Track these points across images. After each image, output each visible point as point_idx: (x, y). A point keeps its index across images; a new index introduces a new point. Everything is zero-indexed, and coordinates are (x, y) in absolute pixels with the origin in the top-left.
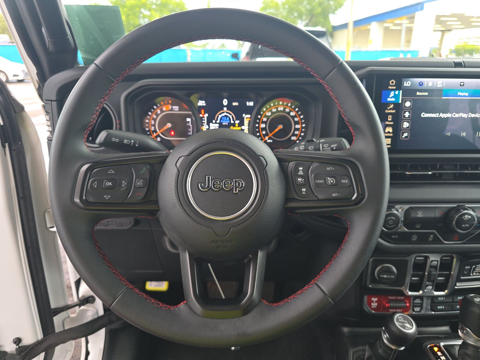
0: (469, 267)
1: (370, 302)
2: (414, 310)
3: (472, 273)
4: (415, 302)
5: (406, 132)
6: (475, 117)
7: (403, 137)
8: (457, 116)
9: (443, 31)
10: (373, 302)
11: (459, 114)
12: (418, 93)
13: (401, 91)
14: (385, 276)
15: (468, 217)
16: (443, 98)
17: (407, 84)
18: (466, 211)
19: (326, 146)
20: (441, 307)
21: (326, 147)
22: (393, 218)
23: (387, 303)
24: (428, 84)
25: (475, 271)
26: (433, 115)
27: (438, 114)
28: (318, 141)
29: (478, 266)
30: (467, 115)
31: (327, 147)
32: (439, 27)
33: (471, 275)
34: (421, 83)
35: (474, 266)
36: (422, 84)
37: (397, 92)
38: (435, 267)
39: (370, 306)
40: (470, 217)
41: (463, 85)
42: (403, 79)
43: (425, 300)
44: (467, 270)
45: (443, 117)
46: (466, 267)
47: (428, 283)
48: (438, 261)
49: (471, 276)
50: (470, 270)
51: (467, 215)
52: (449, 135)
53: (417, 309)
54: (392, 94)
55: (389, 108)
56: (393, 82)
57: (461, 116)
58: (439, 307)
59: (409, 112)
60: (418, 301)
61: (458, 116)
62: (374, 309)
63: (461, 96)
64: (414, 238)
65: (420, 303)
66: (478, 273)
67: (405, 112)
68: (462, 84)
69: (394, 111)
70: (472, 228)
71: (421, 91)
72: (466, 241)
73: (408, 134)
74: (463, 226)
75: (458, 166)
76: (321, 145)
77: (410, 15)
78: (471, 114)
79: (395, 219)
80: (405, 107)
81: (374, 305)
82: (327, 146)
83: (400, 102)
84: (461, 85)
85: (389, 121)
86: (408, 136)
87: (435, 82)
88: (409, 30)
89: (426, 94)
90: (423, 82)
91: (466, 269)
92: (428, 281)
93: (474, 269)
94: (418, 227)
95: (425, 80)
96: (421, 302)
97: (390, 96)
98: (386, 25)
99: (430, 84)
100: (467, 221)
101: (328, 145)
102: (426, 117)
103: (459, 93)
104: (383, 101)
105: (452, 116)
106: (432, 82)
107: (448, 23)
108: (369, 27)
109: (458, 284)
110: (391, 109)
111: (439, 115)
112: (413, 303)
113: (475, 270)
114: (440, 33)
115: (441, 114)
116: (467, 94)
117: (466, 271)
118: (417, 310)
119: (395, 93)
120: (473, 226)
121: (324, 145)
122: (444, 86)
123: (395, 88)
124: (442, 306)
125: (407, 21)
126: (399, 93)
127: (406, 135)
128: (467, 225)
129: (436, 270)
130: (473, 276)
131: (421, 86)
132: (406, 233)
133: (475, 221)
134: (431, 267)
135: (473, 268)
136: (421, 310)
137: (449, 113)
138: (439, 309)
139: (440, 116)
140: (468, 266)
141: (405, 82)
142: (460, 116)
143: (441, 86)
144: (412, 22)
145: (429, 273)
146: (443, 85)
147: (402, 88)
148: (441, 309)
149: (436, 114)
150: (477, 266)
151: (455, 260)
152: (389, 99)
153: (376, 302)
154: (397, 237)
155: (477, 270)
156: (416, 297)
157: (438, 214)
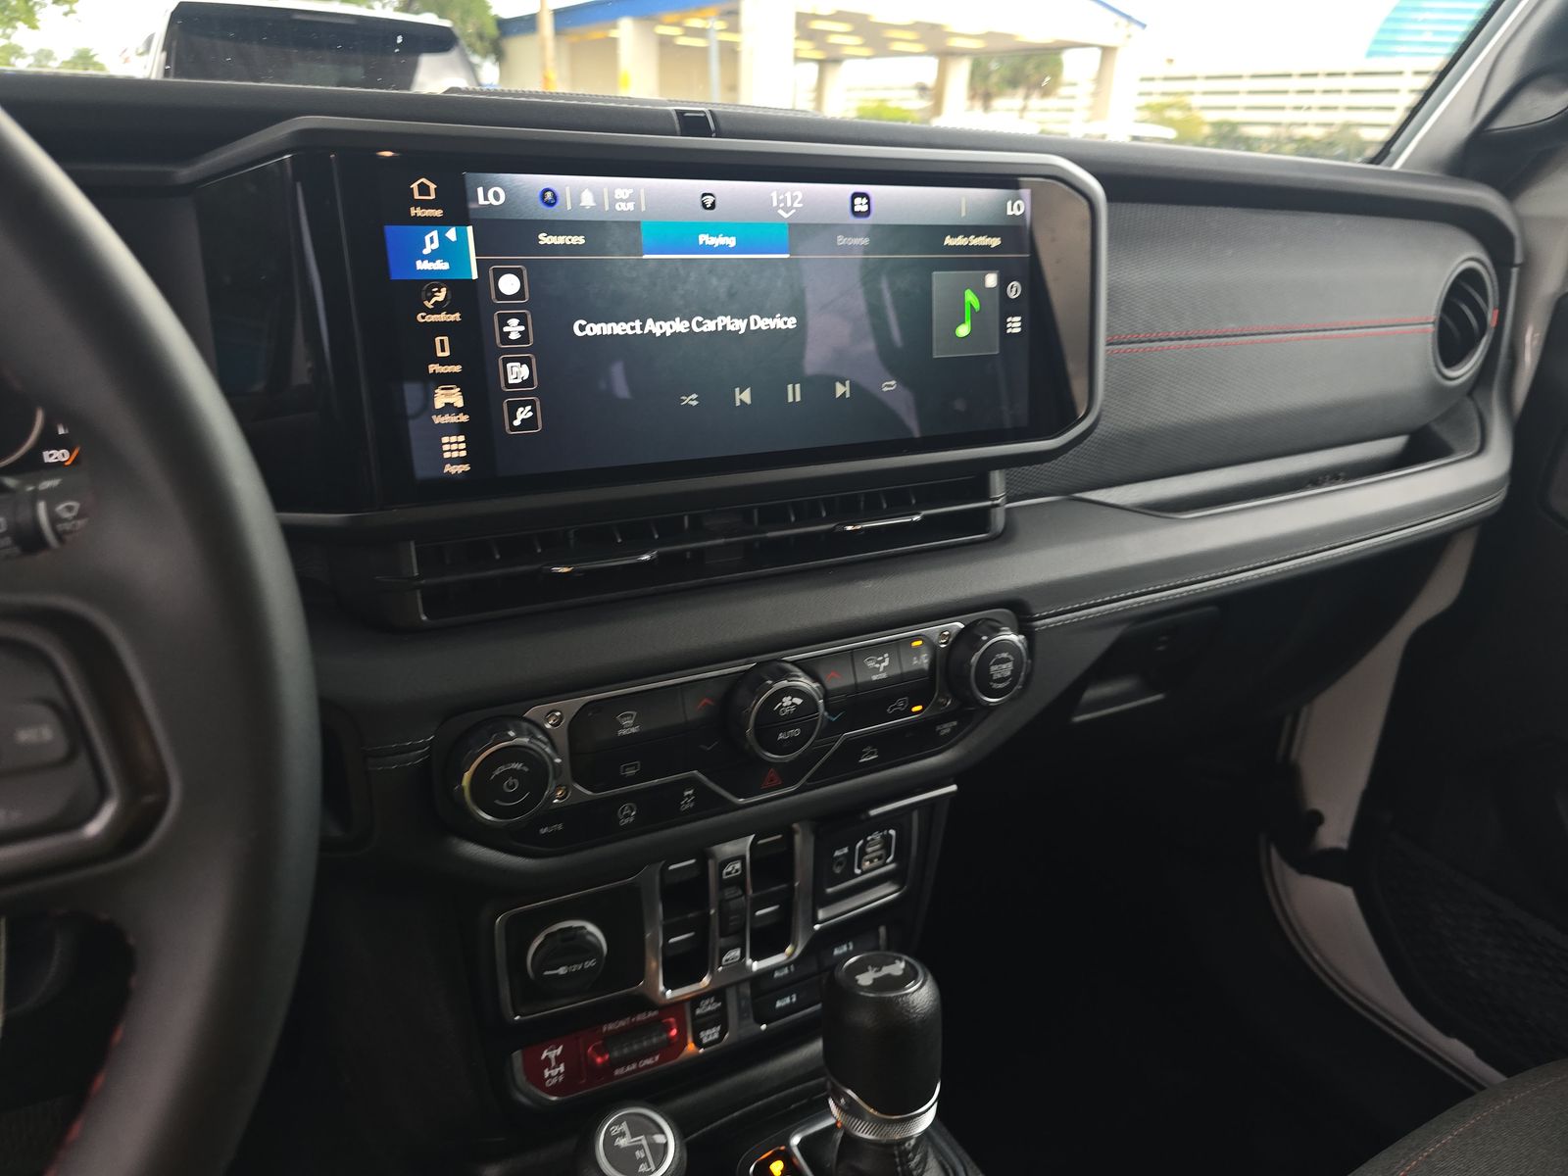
0: (846, 850)
1: (535, 1069)
2: (701, 1040)
3: (859, 867)
4: (698, 1012)
5: (524, 404)
6: (772, 327)
7: (517, 423)
8: (710, 326)
9: (821, 62)
10: (547, 1063)
11: (714, 322)
12: (544, 239)
13: (470, 229)
14: (562, 971)
15: (793, 704)
16: (645, 257)
17: (492, 193)
18: (784, 683)
19: (70, 509)
20: (787, 1000)
21: (67, 515)
22: (517, 766)
23: (599, 1051)
24: (576, 199)
25: (867, 857)
26: (619, 329)
27: (638, 324)
28: (30, 488)
29: (872, 839)
30: (746, 321)
31: (76, 518)
32: (807, 49)
33: (858, 871)
34: (549, 195)
35: (861, 842)
36: (555, 196)
37: (452, 234)
38: (739, 882)
39: (539, 1081)
40: (798, 701)
41: (713, 206)
42: (470, 177)
43: (731, 996)
44: (840, 859)
45: (658, 335)
46: (837, 853)
47: (722, 942)
48: (742, 858)
49: (857, 876)
50: (850, 856)
51: (790, 698)
52: (695, 403)
53: (710, 1035)
54: (431, 241)
55: (429, 305)
56: (424, 187)
57: (725, 327)
58: (779, 1004)
59: (523, 322)
60: (708, 1006)
61: (714, 329)
62: (552, 1091)
63: (710, 249)
64: (628, 815)
65: (718, 1010)
66: (876, 860)
67: (503, 322)
68: (709, 200)
69: (456, 317)
70: (815, 733)
71: (554, 228)
72: (808, 780)
73: (533, 410)
74: (781, 736)
75: (755, 513)
76: (42, 507)
77: (727, 7)
78: (757, 318)
79: (526, 769)
80: (500, 295)
81: (554, 1073)
82: (74, 514)
83: (475, 276)
84: (704, 205)
85: (443, 362)
86: (534, 417)
87: (605, 190)
88: (730, 53)
89: (580, 240)
90: (556, 189)
91: (838, 857)
92: (722, 935)
93: (863, 852)
94: (631, 772)
95: (564, 184)
96: (719, 1004)
97: (426, 251)
98: (662, 30)
99: (588, 200)
100: (790, 716)
101: (75, 505)
102: (590, 334)
103: (703, 238)
104: (396, 274)
105: (690, 327)
106: (594, 194)
107: (833, 39)
108: (613, 33)
109: (821, 914)
110: (438, 308)
111: (642, 328)
112: (694, 1018)
113: (867, 854)
114: (815, 67)
115: (650, 321)
116: (731, 242)
117: (840, 864)
118: (711, 1038)
119: (443, 239)
120: (817, 729)
121: (60, 508)
122: (643, 209)
123: (438, 213)
124: (789, 994)
125: (720, 25)
126: (462, 237)
127: (523, 413)
128: (795, 732)
129: (745, 892)
130: (863, 873)
131: (550, 209)
132: (591, 804)
133: (817, 710)
134: (724, 884)
135: (860, 847)
136: (722, 1034)
137: (678, 319)
138: (781, 1008)
139: (646, 331)
140: (840, 847)
141: (480, 191)
142: (720, 328)
143: (631, 206)
144: (734, 28)
145: (722, 905)
146: (637, 206)
147: (472, 216)
148: (787, 1006)
149: (632, 324)
150: (869, 838)
151: (798, 838)
152: (421, 265)
153: (559, 1060)
154: (560, 827)
155: (874, 851)
156: (696, 1000)
157: (694, 709)
